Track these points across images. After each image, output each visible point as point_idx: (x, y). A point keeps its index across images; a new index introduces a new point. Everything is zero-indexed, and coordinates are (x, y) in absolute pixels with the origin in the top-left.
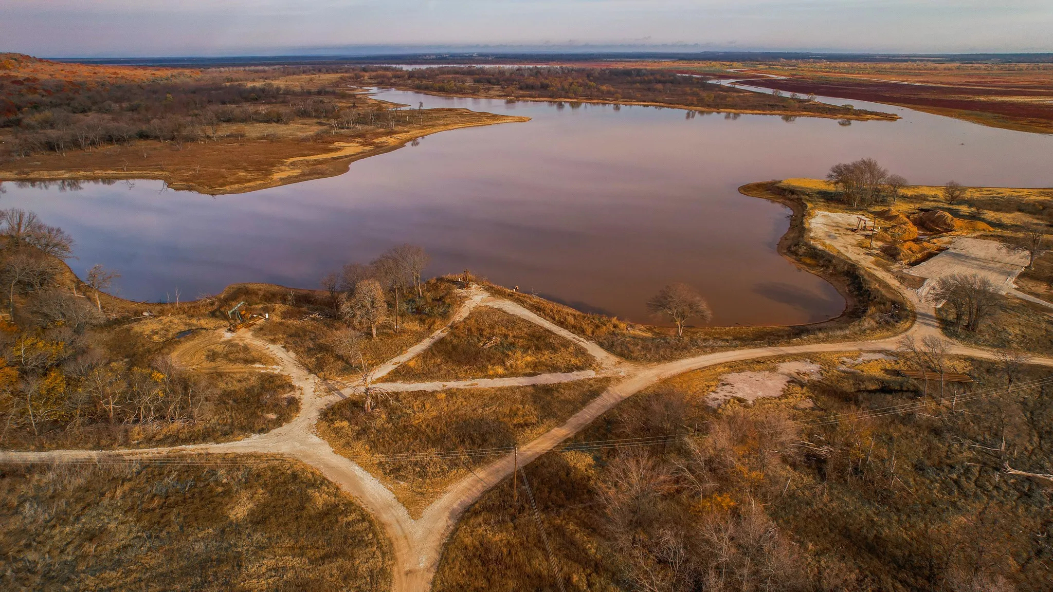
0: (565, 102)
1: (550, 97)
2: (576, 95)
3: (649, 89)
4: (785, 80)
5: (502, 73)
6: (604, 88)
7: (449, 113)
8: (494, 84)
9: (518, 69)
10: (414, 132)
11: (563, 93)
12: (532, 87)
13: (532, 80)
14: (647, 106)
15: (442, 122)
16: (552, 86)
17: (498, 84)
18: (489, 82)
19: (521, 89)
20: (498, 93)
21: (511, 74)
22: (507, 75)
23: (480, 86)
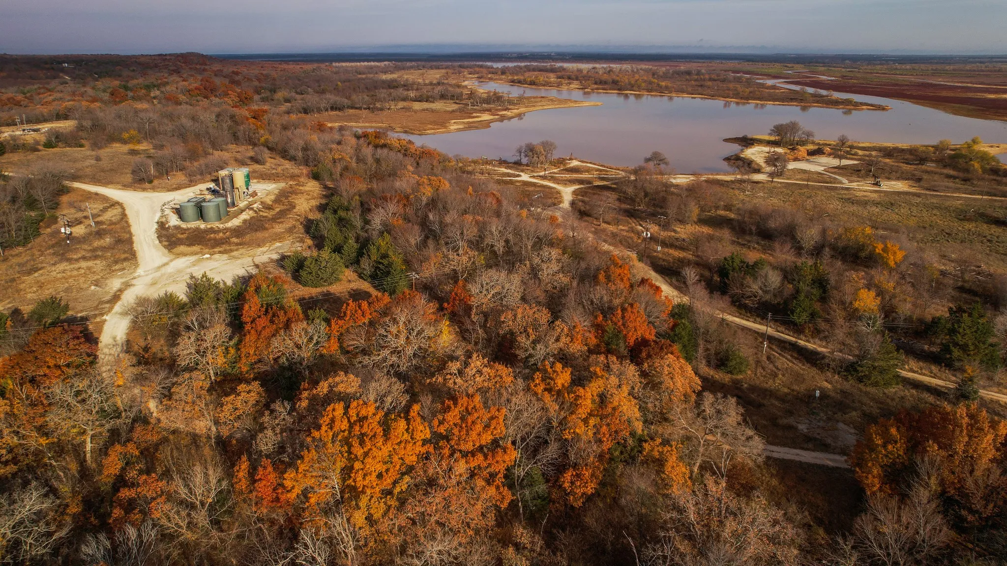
0: (631, 94)
1: (619, 90)
2: (639, 88)
3: (701, 86)
4: (831, 80)
5: (580, 71)
6: (663, 84)
7: (543, 99)
8: (573, 79)
9: (594, 68)
10: (522, 110)
11: (629, 87)
12: (606, 83)
13: (605, 77)
14: (695, 98)
15: (539, 104)
16: (621, 82)
17: (577, 80)
18: (569, 78)
19: (596, 83)
20: (577, 86)
21: (588, 72)
22: (585, 72)
23: (563, 81)
